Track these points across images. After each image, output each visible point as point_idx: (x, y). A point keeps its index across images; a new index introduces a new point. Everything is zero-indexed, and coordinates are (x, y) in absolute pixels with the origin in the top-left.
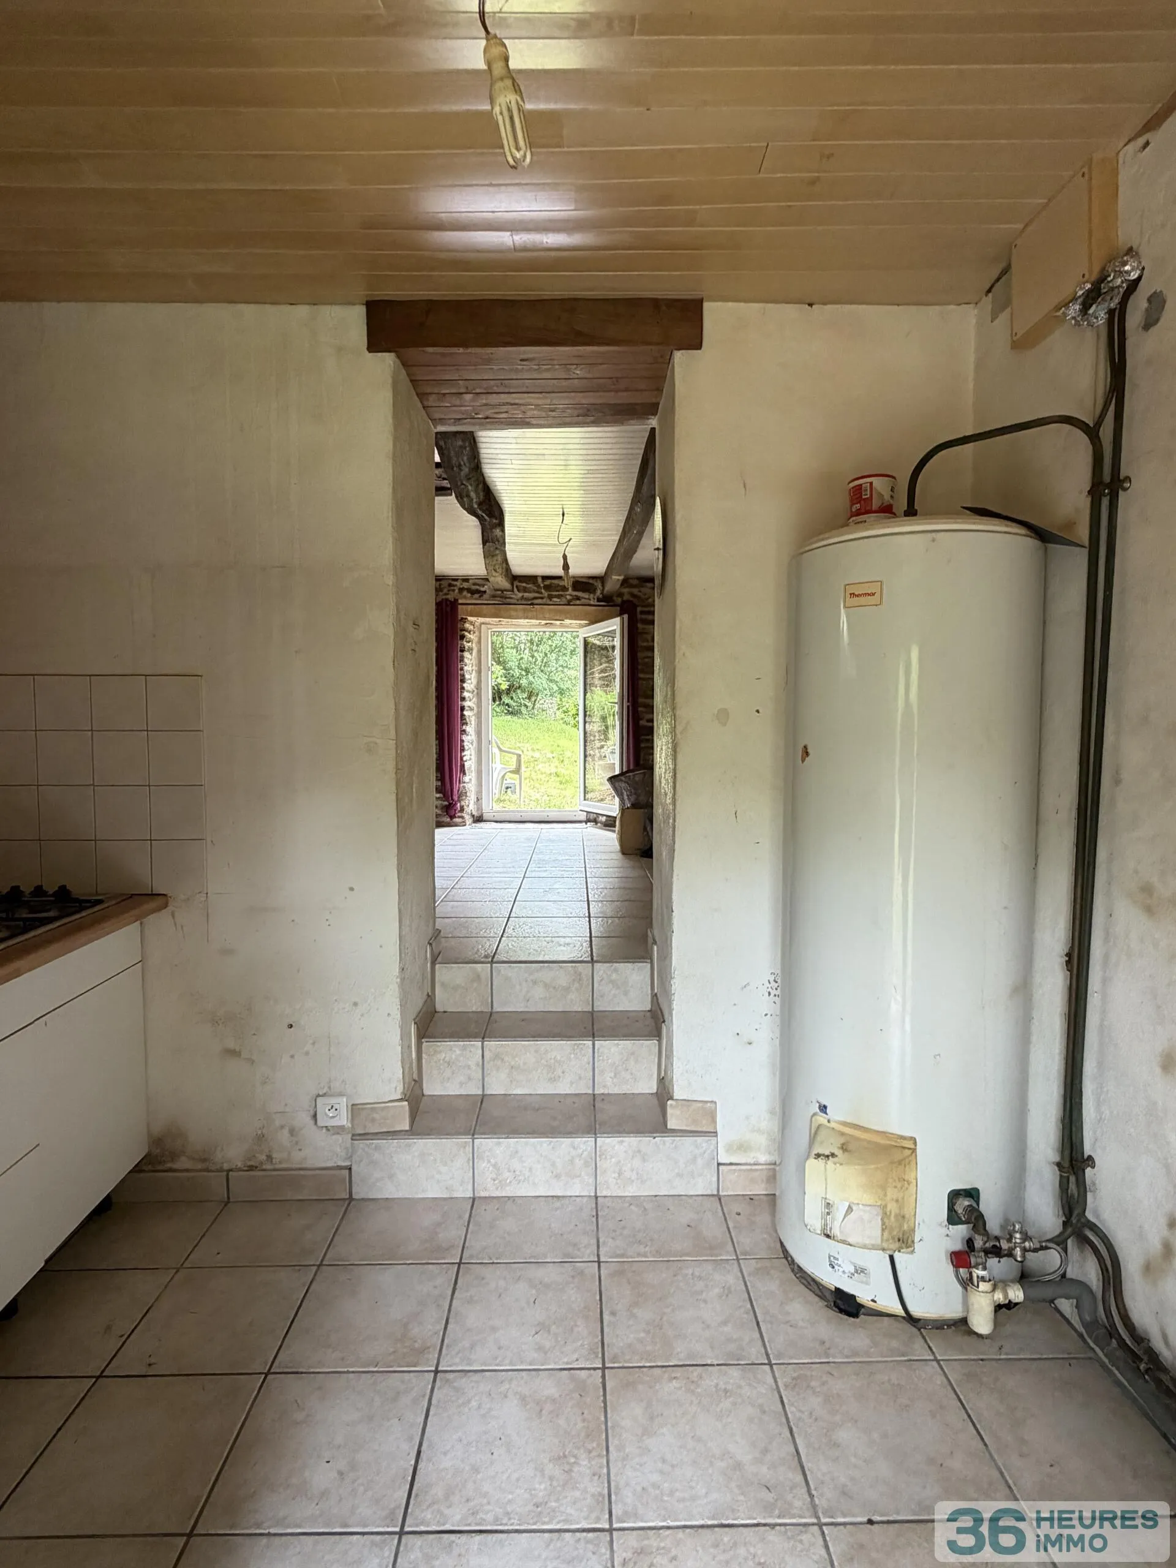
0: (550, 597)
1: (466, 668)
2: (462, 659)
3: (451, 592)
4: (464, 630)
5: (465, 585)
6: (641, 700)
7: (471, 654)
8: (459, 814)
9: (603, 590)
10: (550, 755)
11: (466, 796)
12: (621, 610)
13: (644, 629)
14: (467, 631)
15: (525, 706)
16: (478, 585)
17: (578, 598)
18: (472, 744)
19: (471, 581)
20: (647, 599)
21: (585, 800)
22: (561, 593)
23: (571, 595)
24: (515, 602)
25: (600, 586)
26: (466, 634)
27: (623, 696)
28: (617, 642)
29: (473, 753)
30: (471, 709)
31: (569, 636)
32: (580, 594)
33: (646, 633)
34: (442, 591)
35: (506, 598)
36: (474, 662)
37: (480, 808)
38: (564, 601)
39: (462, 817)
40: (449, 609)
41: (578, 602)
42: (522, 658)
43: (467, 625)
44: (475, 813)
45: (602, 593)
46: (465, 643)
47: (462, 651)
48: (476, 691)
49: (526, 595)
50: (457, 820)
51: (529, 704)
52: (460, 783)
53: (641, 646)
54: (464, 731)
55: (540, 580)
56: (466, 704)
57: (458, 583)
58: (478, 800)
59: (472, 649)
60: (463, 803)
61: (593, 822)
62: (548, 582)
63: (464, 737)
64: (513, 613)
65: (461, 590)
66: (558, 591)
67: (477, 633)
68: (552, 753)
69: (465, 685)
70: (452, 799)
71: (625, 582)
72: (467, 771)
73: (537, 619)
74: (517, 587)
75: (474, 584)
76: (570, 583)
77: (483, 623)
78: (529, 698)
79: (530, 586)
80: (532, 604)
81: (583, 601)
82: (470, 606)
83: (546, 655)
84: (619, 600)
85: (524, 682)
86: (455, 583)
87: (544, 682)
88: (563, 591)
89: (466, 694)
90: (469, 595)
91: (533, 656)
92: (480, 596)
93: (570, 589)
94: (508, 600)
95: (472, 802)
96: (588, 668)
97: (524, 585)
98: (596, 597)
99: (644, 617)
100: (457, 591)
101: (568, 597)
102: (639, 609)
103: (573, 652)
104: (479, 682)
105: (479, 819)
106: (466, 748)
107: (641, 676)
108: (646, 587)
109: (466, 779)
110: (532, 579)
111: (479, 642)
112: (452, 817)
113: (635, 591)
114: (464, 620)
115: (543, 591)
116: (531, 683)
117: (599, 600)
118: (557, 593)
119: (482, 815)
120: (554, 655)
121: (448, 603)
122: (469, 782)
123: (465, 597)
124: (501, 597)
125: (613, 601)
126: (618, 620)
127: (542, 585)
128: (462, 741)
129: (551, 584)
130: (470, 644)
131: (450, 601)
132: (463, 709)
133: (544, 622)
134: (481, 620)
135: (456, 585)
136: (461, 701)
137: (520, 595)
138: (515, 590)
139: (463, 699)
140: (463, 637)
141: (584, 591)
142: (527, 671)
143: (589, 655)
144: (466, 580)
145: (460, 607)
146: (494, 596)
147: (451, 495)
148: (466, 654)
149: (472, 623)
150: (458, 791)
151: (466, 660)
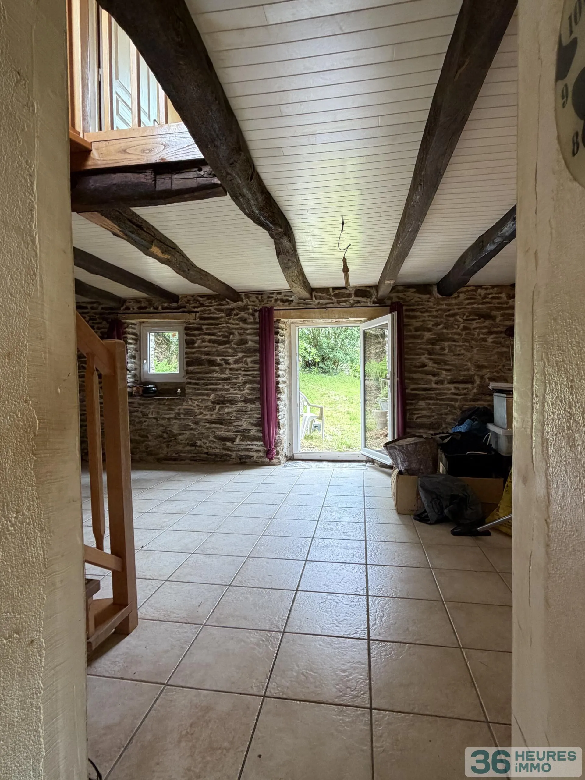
0: (339, 302)
1: (280, 354)
2: (276, 349)
3: (269, 302)
4: (279, 328)
5: (279, 297)
6: (407, 375)
7: (284, 344)
8: (276, 457)
9: (377, 295)
10: (345, 399)
11: (281, 444)
12: (390, 309)
13: (408, 322)
14: (280, 329)
15: (332, 368)
16: (288, 296)
17: (359, 302)
18: (285, 406)
19: (283, 294)
20: (410, 300)
21: (365, 447)
22: (346, 299)
23: (354, 300)
24: (314, 306)
25: (375, 292)
26: (280, 330)
27: (394, 373)
28: (388, 332)
29: (286, 413)
30: (284, 382)
31: (356, 329)
32: (360, 299)
33: (410, 325)
34: (263, 302)
35: (307, 304)
36: (286, 349)
37: (291, 450)
38: (348, 304)
39: (278, 459)
40: (267, 314)
41: (359, 305)
42: (330, 343)
43: (281, 325)
44: (288, 454)
45: (376, 298)
46: (279, 337)
47: (277, 342)
48: (288, 369)
49: (321, 301)
50: (274, 461)
51: (334, 367)
52: (276, 434)
53: (406, 335)
54: (279, 398)
55: (331, 290)
56: (281, 379)
57: (274, 296)
58: (290, 445)
59: (284, 341)
60: (278, 449)
61: (371, 462)
62: (337, 292)
63: (279, 403)
64: (313, 315)
65: (276, 300)
66: (344, 298)
67: (288, 330)
68: (346, 397)
69: (280, 366)
70: (270, 447)
71: (394, 288)
72: (281, 427)
73: (329, 318)
74: (315, 296)
75: (285, 296)
76: (353, 292)
77: (292, 323)
78: (334, 364)
79: (324, 295)
80: (326, 308)
81: (362, 304)
82: (282, 311)
83: (343, 340)
84: (389, 302)
85: (331, 355)
86: (272, 295)
87: (342, 355)
88: (348, 297)
89: (280, 373)
90: (282, 303)
91: (336, 341)
92: (289, 304)
93: (353, 296)
94: (309, 306)
95: (285, 447)
96: (367, 347)
97: (320, 294)
98: (372, 301)
99: (408, 313)
100: (273, 301)
101: (352, 301)
102: (404, 308)
103: (358, 338)
104: (290, 364)
105: (291, 459)
106: (280, 410)
107: (406, 356)
108: (409, 291)
109: (281, 431)
110: (325, 290)
111: (290, 335)
112: (271, 459)
113: (401, 295)
114: (278, 321)
115: (333, 298)
116: (335, 356)
117: (374, 303)
118: (343, 299)
119: (293, 455)
120: (348, 340)
121: (266, 309)
122: (284, 433)
123: (278, 305)
124: (304, 304)
125: (385, 303)
126: (389, 316)
127: (332, 294)
128: (278, 405)
129: (339, 292)
130: (283, 337)
131: (268, 308)
132: (278, 383)
133: (334, 320)
134: (291, 320)
135: (272, 297)
136: (276, 377)
137: (317, 301)
138: (314, 298)
139: (278, 376)
140: (277, 333)
141: (362, 297)
142: (333, 349)
143: (367, 340)
144: (279, 293)
145: (275, 312)
146: (299, 304)
147: (226, 195)
148: (280, 345)
149: (284, 323)
150: (275, 440)
151: (280, 349)
